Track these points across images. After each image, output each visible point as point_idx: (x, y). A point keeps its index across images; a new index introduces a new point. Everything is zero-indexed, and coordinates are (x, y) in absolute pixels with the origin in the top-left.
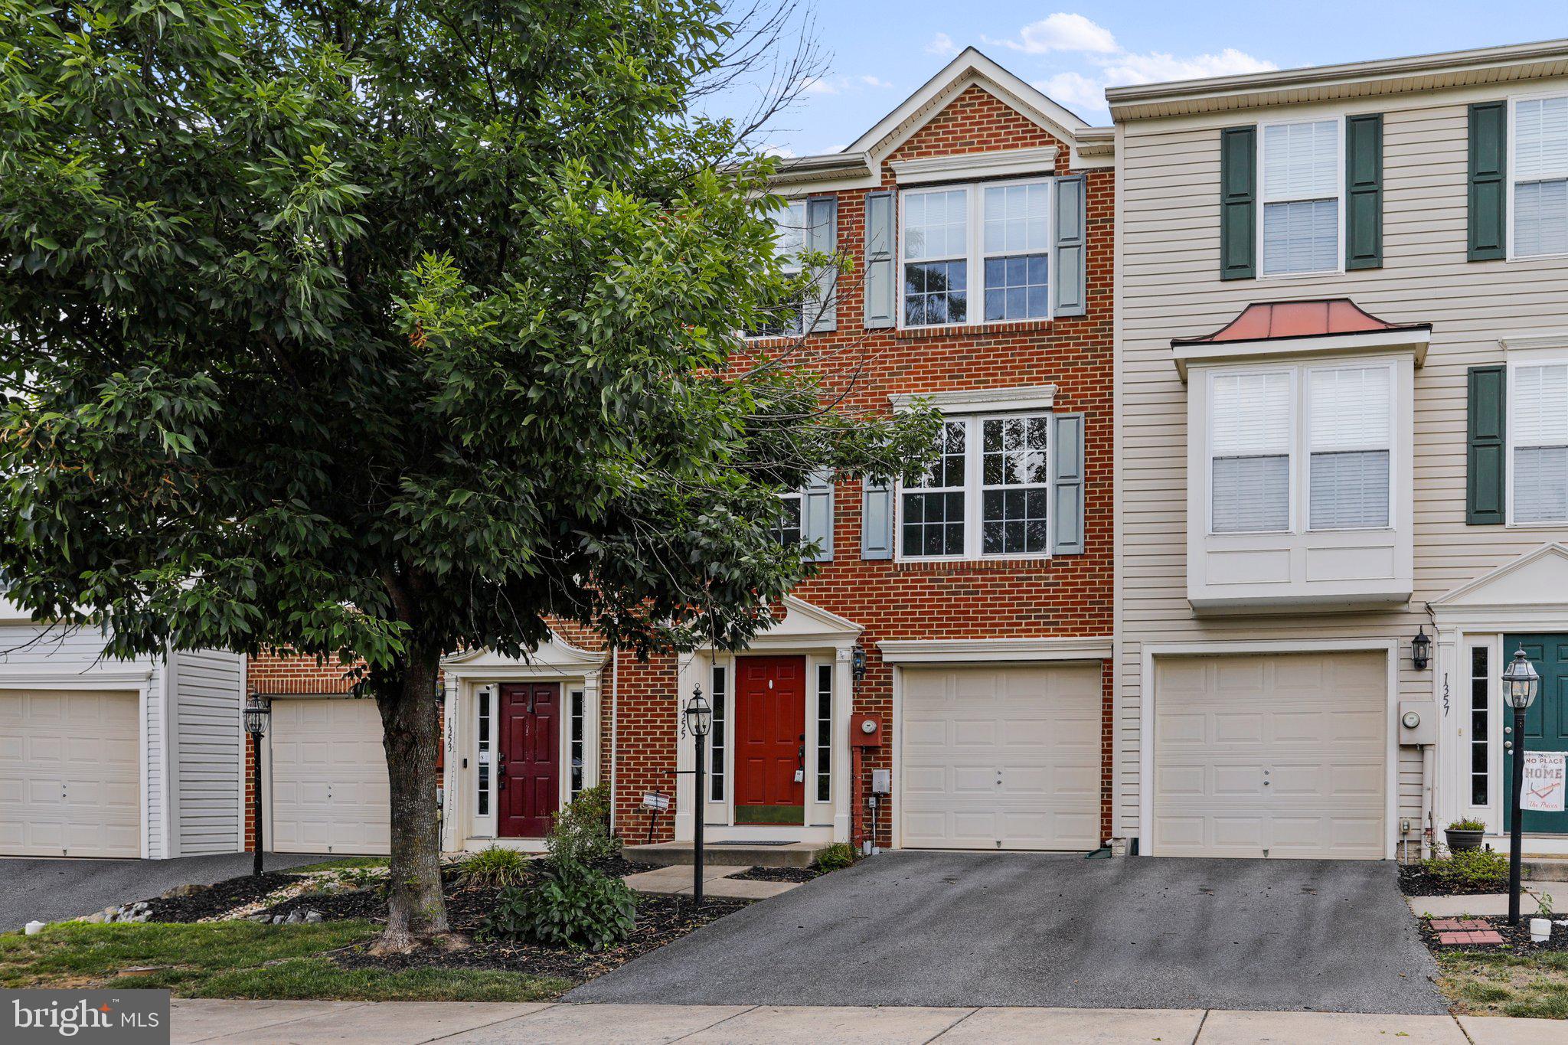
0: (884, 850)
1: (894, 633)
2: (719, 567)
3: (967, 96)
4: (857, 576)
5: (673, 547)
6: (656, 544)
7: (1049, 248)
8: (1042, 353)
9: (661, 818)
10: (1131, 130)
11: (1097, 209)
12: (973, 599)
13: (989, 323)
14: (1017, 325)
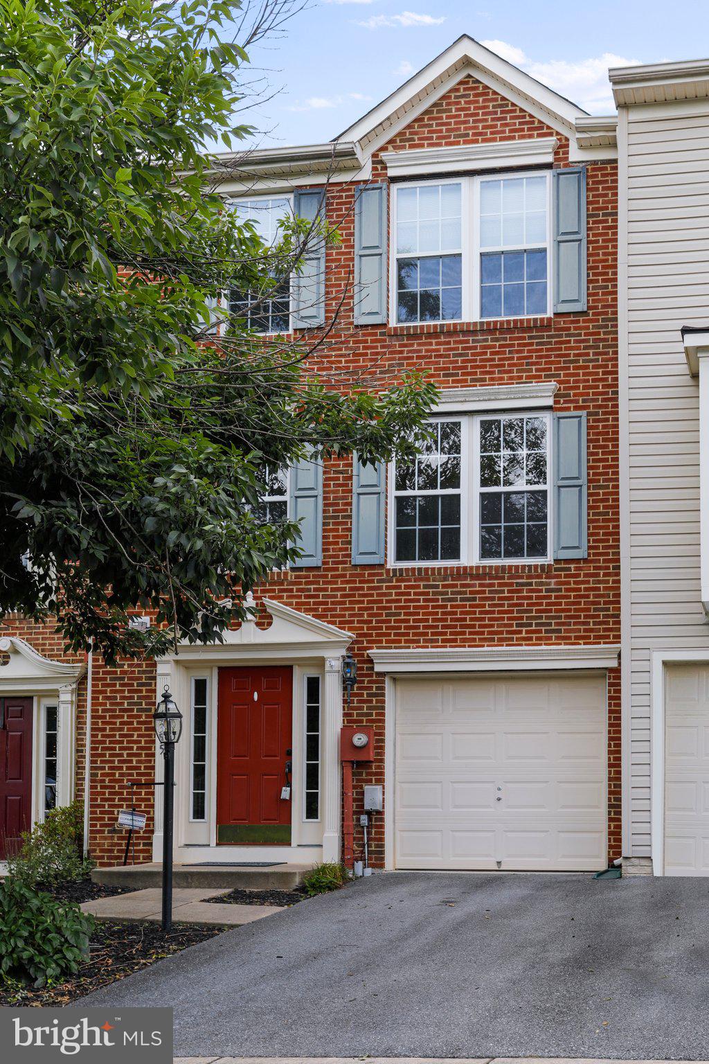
0: (377, 871)
1: (387, 641)
2: (179, 537)
3: (462, 87)
4: (347, 582)
5: (126, 516)
6: (105, 510)
7: (548, 243)
8: (541, 350)
9: (137, 838)
10: (635, 115)
11: (598, 202)
12: (471, 606)
13: (485, 320)
14: (515, 321)
